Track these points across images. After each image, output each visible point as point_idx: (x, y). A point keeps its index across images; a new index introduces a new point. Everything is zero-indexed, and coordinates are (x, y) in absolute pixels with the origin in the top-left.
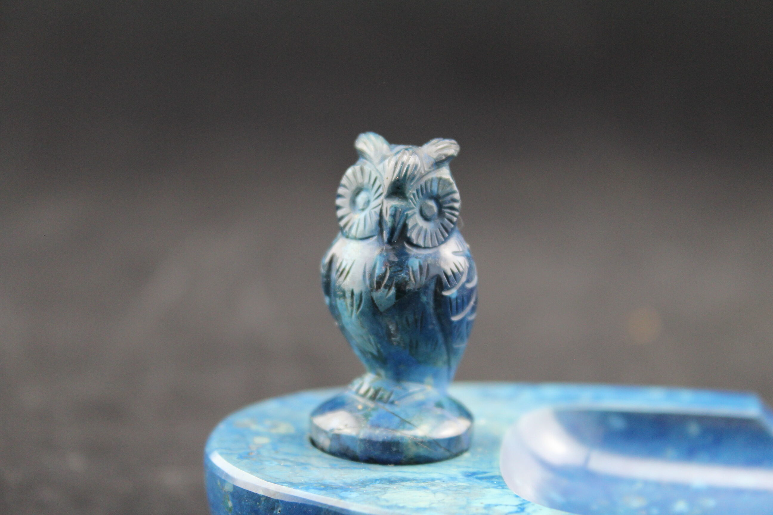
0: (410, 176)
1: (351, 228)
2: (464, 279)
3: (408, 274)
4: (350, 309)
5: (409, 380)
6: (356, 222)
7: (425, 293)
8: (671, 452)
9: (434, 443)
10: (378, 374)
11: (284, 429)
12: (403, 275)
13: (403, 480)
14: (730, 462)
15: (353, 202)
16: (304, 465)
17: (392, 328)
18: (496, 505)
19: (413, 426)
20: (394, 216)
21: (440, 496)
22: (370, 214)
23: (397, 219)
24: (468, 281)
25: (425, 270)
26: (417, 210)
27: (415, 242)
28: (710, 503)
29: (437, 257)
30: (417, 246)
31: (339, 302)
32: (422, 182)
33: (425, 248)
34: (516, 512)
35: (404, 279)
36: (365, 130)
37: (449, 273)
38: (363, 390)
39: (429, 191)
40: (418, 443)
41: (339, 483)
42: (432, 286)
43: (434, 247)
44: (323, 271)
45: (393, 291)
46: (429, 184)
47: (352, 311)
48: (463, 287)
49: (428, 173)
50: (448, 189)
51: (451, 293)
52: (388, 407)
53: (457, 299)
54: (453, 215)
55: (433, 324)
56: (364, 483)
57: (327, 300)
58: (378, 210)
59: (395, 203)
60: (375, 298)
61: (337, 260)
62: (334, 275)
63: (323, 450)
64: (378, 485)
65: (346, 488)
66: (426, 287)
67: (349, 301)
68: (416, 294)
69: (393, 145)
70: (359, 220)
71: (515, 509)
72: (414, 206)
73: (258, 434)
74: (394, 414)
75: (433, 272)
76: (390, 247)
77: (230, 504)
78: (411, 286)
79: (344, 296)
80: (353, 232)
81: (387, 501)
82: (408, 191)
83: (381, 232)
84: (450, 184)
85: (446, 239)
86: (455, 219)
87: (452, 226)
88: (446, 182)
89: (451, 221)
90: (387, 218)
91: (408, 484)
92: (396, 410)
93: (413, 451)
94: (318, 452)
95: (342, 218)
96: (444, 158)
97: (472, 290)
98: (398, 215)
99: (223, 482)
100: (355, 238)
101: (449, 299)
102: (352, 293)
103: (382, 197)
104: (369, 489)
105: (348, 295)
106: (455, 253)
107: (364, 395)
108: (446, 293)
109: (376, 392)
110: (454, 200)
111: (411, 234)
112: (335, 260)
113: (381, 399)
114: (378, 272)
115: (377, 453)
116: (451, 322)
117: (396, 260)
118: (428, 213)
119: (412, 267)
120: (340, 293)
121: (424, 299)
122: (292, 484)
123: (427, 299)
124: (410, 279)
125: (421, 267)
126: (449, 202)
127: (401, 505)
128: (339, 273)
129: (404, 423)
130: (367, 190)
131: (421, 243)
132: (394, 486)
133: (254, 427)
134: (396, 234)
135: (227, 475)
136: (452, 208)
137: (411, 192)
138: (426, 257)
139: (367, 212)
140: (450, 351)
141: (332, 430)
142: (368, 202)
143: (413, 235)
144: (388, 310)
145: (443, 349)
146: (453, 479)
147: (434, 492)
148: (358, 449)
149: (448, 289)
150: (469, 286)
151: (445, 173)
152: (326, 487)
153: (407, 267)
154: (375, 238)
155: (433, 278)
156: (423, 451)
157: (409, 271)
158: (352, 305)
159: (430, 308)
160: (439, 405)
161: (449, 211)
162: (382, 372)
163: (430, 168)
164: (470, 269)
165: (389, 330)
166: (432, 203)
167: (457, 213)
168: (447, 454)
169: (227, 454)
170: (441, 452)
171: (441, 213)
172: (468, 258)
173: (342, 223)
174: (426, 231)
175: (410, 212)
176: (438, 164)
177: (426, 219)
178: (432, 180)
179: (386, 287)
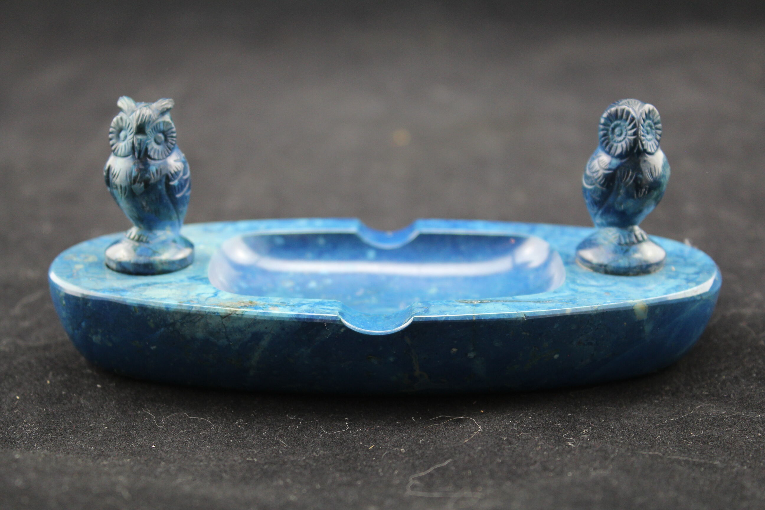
0: (147, 121)
1: (118, 151)
2: (181, 174)
3: (150, 175)
4: (120, 194)
5: (157, 228)
6: (121, 147)
7: (161, 184)
8: (309, 255)
9: (172, 263)
10: (140, 227)
11: (92, 259)
12: (147, 176)
13: (155, 284)
14: (341, 259)
15: (118, 137)
16: (103, 279)
17: (144, 204)
18: (203, 294)
19: (160, 254)
20: (140, 144)
21: (174, 291)
22: (128, 143)
23: (142, 146)
24: (184, 174)
25: (159, 172)
26: (153, 140)
27: (153, 157)
28: (329, 281)
29: (166, 164)
30: (154, 159)
31: (115, 191)
32: (154, 124)
33: (159, 160)
34: (213, 297)
35: (148, 178)
36: (122, 95)
37: (173, 172)
38: (132, 236)
39: (158, 128)
40: (162, 263)
41: (121, 287)
42: (164, 180)
43: (163, 159)
44: (105, 174)
45: (143, 184)
46: (158, 125)
47: (122, 196)
48: (181, 178)
49: (157, 119)
50: (169, 127)
51: (175, 183)
52: (146, 245)
53: (178, 186)
54: (173, 140)
55: (167, 199)
56: (134, 287)
57: (109, 189)
58: (131, 141)
59: (140, 137)
60: (133, 189)
61: (112, 168)
62: (111, 177)
63: (113, 270)
64: (142, 287)
65: (124, 290)
66: (160, 181)
67: (119, 190)
68: (155, 185)
69: (138, 103)
70: (122, 146)
71: (212, 295)
72: (151, 138)
73: (77, 263)
74: (149, 249)
75: (164, 172)
76: (139, 161)
77: (64, 302)
78: (152, 181)
79: (117, 188)
80: (119, 153)
81: (146, 295)
82: (147, 130)
83: (134, 153)
84: (170, 124)
85: (170, 154)
86: (174, 142)
87: (173, 146)
88: (167, 123)
89: (172, 144)
90: (136, 145)
91: (158, 285)
92: (151, 246)
93: (160, 267)
94: (110, 271)
95: (112, 145)
96: (165, 110)
97: (186, 180)
98: (142, 143)
99: (60, 291)
100: (121, 156)
101: (174, 187)
102: (121, 187)
103: (133, 134)
104: (137, 290)
105: (119, 187)
106: (176, 161)
107: (133, 239)
108: (172, 183)
109: (139, 237)
110: (173, 132)
111: (150, 153)
112: (111, 168)
113: (142, 241)
114: (134, 174)
115: (141, 270)
116: (176, 198)
117: (143, 167)
118: (159, 141)
119: (152, 171)
120: (114, 186)
121: (160, 187)
122: (96, 290)
123: (162, 187)
124: (151, 177)
125: (157, 171)
126: (170, 134)
127: (153, 297)
128: (113, 176)
129: (154, 253)
130: (125, 130)
131: (156, 157)
132: (150, 288)
133: (75, 259)
134: (142, 154)
135: (61, 288)
136: (172, 137)
137: (148, 130)
138: (159, 165)
139: (126, 142)
140: (178, 212)
141: (116, 259)
142: (126, 137)
143: (151, 154)
144: (141, 195)
145: (174, 211)
146: (182, 281)
147: (171, 289)
148: (131, 269)
149: (173, 181)
150: (185, 177)
151: (167, 118)
152: (114, 290)
153: (149, 171)
154: (131, 156)
155: (164, 176)
156: (166, 267)
157: (150, 173)
158: (121, 192)
159: (164, 191)
160: (174, 241)
161: (171, 138)
162: (142, 226)
163: (158, 116)
164: (185, 168)
165: (142, 205)
166: (161, 136)
167: (175, 139)
168: (180, 267)
169: (60, 275)
170: (175, 267)
171: (166, 140)
172: (184, 163)
173: (113, 148)
174: (158, 151)
175: (148, 141)
176: (163, 113)
177: (158, 143)
178: (160, 123)
179: (138, 182)
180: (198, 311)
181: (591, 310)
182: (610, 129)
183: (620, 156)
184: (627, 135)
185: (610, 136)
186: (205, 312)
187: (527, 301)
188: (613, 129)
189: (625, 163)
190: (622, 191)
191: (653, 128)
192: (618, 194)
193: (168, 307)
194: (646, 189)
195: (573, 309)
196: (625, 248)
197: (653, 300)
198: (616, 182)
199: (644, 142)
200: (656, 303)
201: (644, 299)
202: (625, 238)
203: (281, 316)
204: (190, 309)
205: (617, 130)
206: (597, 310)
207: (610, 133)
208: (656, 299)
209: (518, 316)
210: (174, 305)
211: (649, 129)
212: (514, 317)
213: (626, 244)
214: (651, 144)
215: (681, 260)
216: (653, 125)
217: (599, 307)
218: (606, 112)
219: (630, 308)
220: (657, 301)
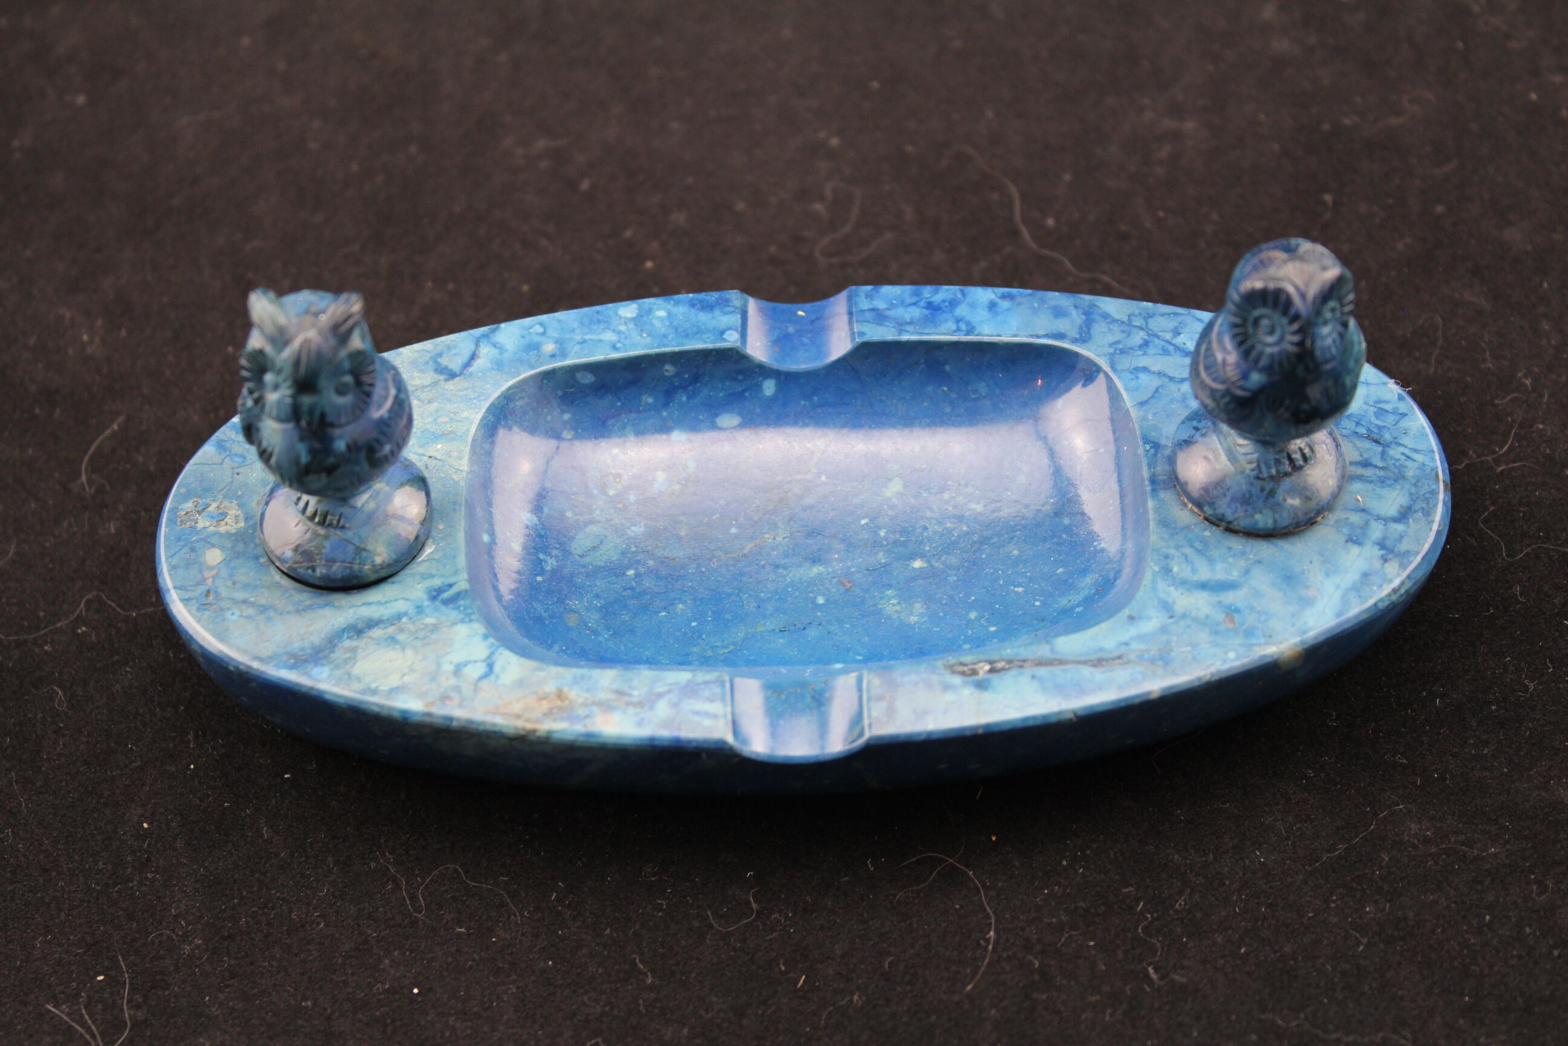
3: (335, 457)
6: (270, 403)
11: (232, 519)
13: (370, 621)
15: (261, 381)
16: (267, 611)
19: (369, 553)
21: (410, 656)
22: (283, 402)
25: (353, 447)
26: (332, 393)
27: (336, 423)
34: (486, 675)
35: (332, 464)
38: (309, 513)
39: (341, 370)
40: (376, 569)
41: (307, 647)
43: (357, 418)
50: (362, 360)
52: (340, 533)
56: (332, 642)
59: (306, 399)
64: (347, 642)
71: (483, 668)
73: (207, 540)
74: (348, 541)
81: (358, 679)
88: (358, 354)
89: (370, 385)
91: (375, 632)
92: (349, 535)
93: (374, 577)
94: (277, 574)
100: (271, 417)
104: (340, 653)
107: (312, 519)
109: (325, 517)
113: (330, 524)
114: (304, 460)
117: (320, 445)
118: (344, 390)
119: (339, 450)
124: (339, 461)
126: (365, 369)
127: (375, 686)
129: (359, 549)
130: (273, 372)
131: (343, 421)
132: (363, 643)
133: (201, 522)
138: (351, 433)
139: (278, 395)
142: (277, 386)
146: (419, 609)
147: (403, 649)
152: (295, 660)
154: (293, 424)
155: (362, 449)
161: (367, 376)
166: (348, 379)
171: (359, 383)
174: (346, 407)
178: (342, 361)
180: (463, 727)
181: (1198, 684)
182: (1251, 319)
186: (478, 730)
188: (1257, 320)
193: (407, 716)
195: (1164, 689)
197: (1316, 637)
200: (1320, 642)
201: (1298, 640)
202: (1269, 468)
203: (621, 741)
204: (448, 723)
205: (1264, 324)
206: (1208, 683)
207: (1249, 324)
208: (1320, 634)
209: (1061, 717)
210: (416, 714)
212: (1054, 720)
213: (1271, 478)
217: (1212, 675)
219: (1271, 664)
220: (1322, 638)
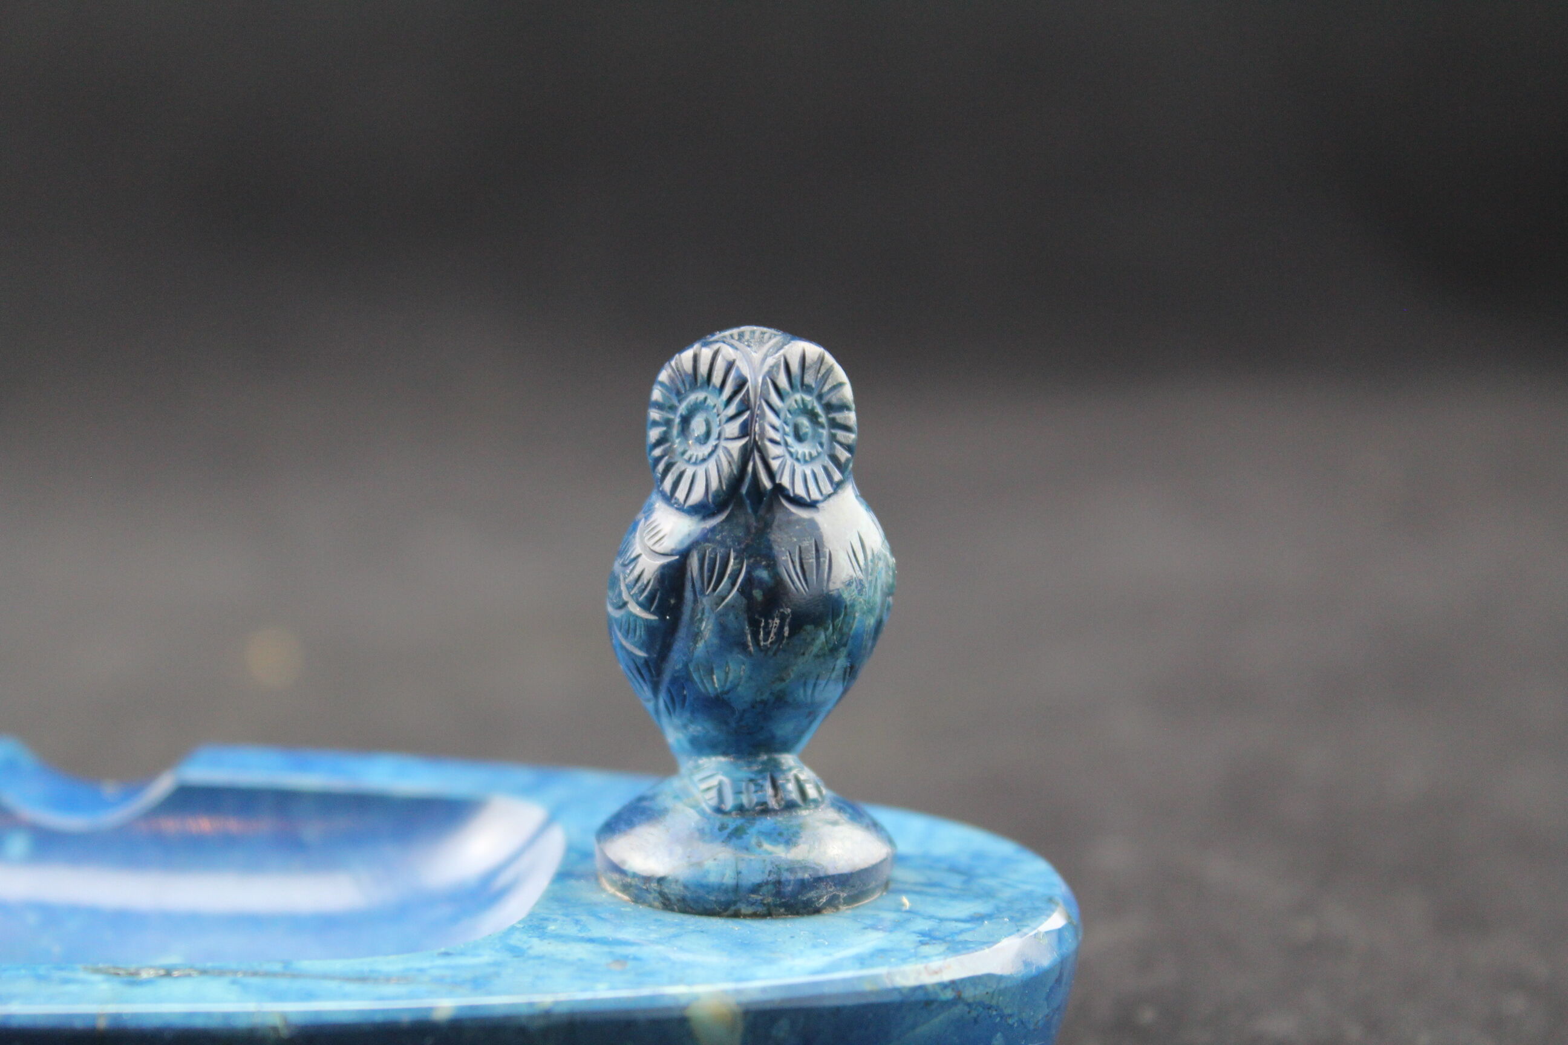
181: (525, 1011)
182: (677, 420)
183: (701, 510)
184: (723, 437)
185: (677, 444)
187: (326, 976)
188: (686, 421)
189: (713, 530)
190: (707, 627)
191: (823, 419)
192: (696, 636)
194: (783, 618)
195: (461, 1008)
196: (733, 822)
197: (764, 990)
198: (688, 594)
199: (775, 464)
200: (771, 1001)
201: (729, 986)
202: (736, 792)
205: (698, 426)
206: (547, 1014)
207: (675, 431)
208: (774, 988)
209: (257, 1021)
211: (805, 422)
212: (242, 1023)
213: (741, 809)
214: (809, 473)
215: (956, 881)
216: (819, 410)
217: (557, 1003)
218: (667, 364)
219: (676, 1014)
220: (777, 996)
